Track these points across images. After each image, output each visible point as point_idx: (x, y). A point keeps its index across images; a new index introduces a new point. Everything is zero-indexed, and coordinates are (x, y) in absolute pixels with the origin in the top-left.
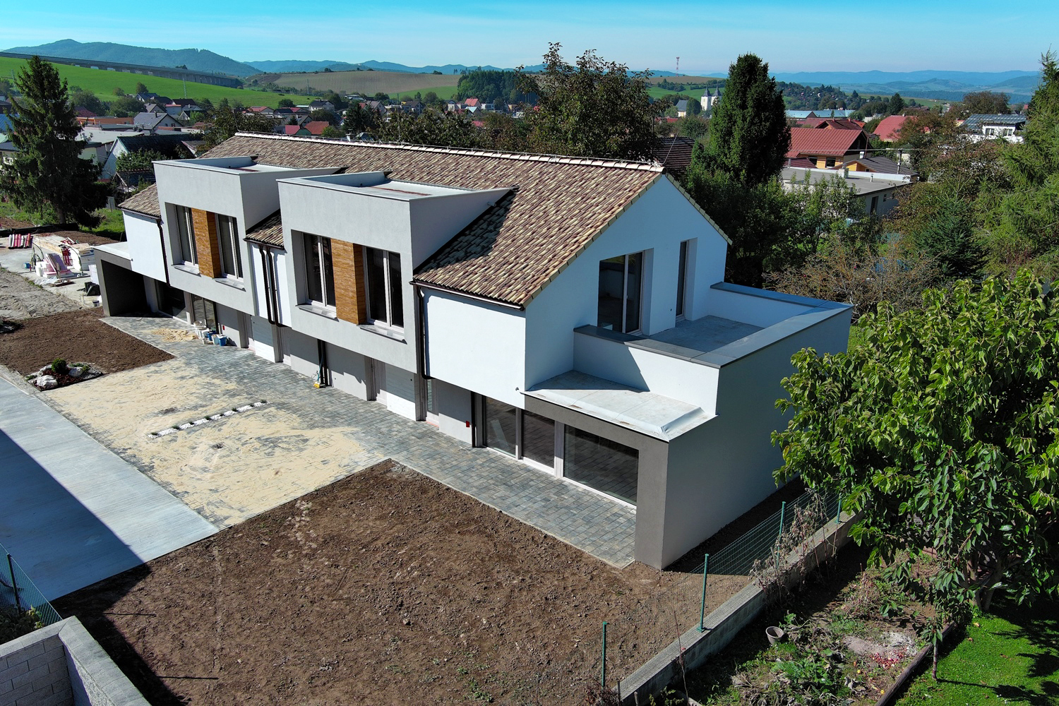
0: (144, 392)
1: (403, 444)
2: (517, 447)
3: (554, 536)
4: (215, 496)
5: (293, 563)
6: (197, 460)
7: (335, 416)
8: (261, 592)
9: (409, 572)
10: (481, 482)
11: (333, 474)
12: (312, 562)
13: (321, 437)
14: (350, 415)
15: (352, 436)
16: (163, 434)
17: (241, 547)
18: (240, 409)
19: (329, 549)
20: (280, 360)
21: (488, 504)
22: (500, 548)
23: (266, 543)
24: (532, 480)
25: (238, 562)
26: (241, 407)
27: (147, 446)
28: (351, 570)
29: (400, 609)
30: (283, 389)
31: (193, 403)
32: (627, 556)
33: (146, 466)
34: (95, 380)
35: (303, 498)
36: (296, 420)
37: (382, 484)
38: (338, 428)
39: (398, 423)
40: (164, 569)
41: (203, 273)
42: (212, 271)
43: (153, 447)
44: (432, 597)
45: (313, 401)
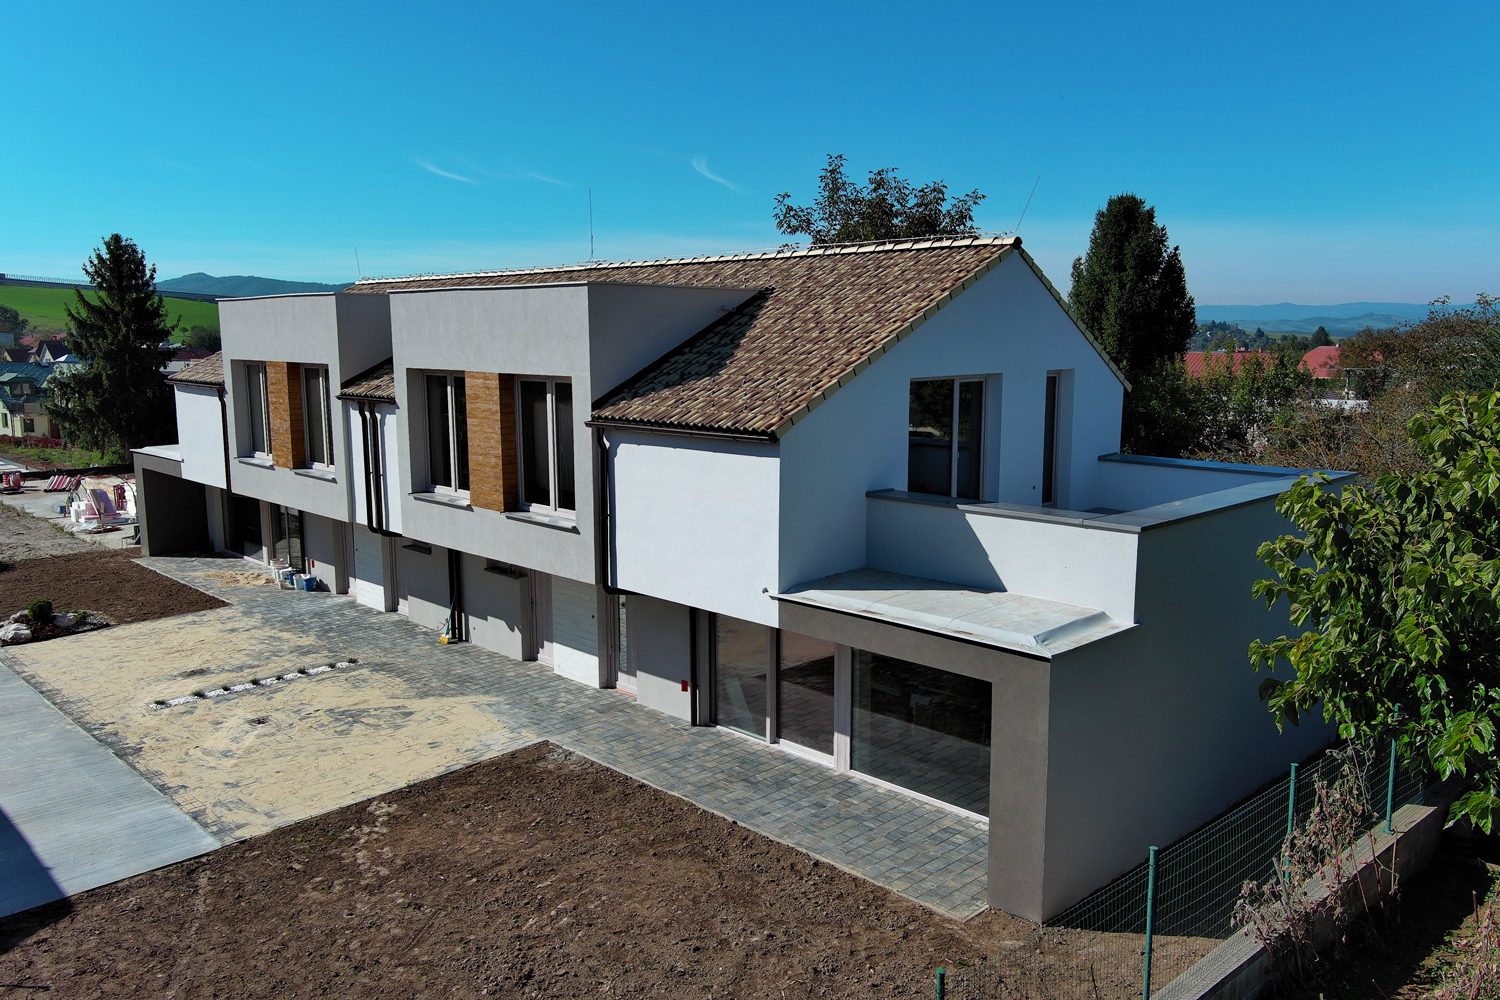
0: (166, 648)
1: (572, 720)
2: (768, 720)
3: (832, 863)
4: (232, 792)
5: (338, 900)
6: (218, 741)
7: (465, 681)
8: (265, 948)
9: (552, 919)
10: (703, 776)
11: (444, 761)
12: (374, 899)
13: (435, 708)
14: (490, 679)
15: (489, 708)
16: (174, 704)
17: (252, 873)
18: (311, 671)
19: (411, 877)
20: (392, 608)
21: (711, 811)
22: (729, 881)
23: (297, 866)
24: (795, 775)
25: (239, 897)
26: (313, 668)
27: (141, 720)
28: (444, 913)
29: (524, 985)
30: (387, 645)
31: (237, 663)
32: (973, 898)
33: (129, 748)
34: (95, 632)
35: (383, 798)
36: (399, 685)
37: (527, 778)
38: (467, 697)
39: (569, 691)
40: (98, 907)
41: (277, 463)
42: (290, 458)
43: (152, 721)
44: (592, 963)
45: (434, 660)
